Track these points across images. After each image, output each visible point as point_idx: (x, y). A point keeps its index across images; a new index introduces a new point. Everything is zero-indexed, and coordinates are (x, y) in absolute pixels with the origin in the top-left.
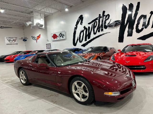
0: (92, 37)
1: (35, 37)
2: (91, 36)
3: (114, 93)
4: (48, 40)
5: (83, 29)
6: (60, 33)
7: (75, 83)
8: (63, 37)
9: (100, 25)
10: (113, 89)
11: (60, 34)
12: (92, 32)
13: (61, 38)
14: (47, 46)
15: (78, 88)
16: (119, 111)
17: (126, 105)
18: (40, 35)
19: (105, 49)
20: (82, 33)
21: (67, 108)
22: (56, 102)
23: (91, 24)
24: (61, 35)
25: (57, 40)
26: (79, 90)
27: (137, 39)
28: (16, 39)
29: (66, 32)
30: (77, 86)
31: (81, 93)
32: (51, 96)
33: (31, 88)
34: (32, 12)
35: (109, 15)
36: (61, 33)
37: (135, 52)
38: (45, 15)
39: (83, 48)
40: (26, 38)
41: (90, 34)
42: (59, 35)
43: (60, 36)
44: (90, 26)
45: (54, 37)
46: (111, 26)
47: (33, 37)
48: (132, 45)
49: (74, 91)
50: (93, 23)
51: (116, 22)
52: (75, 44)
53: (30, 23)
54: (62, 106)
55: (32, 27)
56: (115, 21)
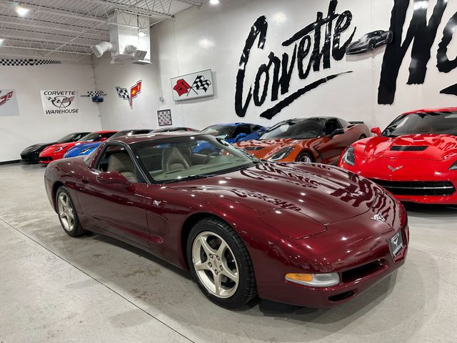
0: (293, 88)
1: (126, 91)
2: (291, 83)
3: (320, 279)
4: (162, 100)
5: (267, 62)
6: (198, 78)
7: (202, 239)
8: (205, 89)
9: (321, 49)
10: (319, 265)
11: (198, 80)
12: (296, 71)
13: (201, 92)
14: (159, 118)
15: (210, 254)
16: (333, 335)
17: (363, 317)
18: (139, 84)
19: (332, 125)
20: (264, 74)
21: (172, 316)
22: (144, 294)
23: (292, 46)
24: (201, 81)
25: (188, 97)
26: (212, 260)
27: (441, 92)
28: (71, 95)
29: (215, 72)
30: (208, 250)
31: (219, 269)
32: (137, 275)
33: (86, 244)
34: (112, 12)
35: (348, 14)
36: (201, 77)
37: (428, 136)
38: (151, 21)
39: (265, 123)
40: (102, 92)
41: (287, 78)
42: (196, 82)
43: (198, 87)
44: (290, 50)
45: (181, 89)
46: (356, 50)
47: (122, 91)
48: (422, 114)
49: (197, 262)
50: (298, 42)
51: (373, 38)
52: (241, 111)
53: (108, 46)
54: (160, 308)
55: (116, 60)
56: (369, 34)
